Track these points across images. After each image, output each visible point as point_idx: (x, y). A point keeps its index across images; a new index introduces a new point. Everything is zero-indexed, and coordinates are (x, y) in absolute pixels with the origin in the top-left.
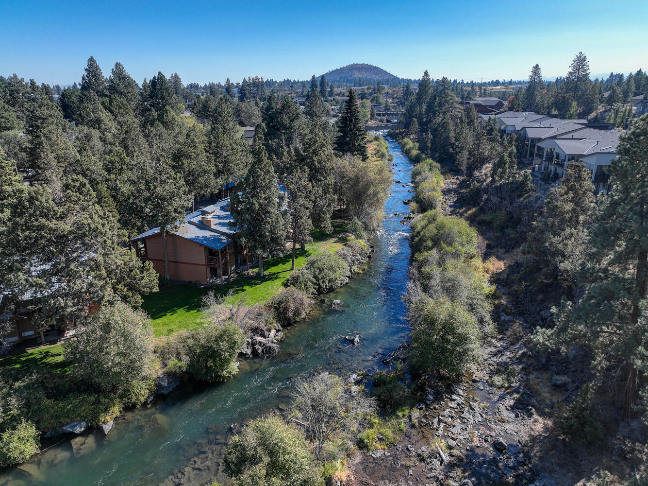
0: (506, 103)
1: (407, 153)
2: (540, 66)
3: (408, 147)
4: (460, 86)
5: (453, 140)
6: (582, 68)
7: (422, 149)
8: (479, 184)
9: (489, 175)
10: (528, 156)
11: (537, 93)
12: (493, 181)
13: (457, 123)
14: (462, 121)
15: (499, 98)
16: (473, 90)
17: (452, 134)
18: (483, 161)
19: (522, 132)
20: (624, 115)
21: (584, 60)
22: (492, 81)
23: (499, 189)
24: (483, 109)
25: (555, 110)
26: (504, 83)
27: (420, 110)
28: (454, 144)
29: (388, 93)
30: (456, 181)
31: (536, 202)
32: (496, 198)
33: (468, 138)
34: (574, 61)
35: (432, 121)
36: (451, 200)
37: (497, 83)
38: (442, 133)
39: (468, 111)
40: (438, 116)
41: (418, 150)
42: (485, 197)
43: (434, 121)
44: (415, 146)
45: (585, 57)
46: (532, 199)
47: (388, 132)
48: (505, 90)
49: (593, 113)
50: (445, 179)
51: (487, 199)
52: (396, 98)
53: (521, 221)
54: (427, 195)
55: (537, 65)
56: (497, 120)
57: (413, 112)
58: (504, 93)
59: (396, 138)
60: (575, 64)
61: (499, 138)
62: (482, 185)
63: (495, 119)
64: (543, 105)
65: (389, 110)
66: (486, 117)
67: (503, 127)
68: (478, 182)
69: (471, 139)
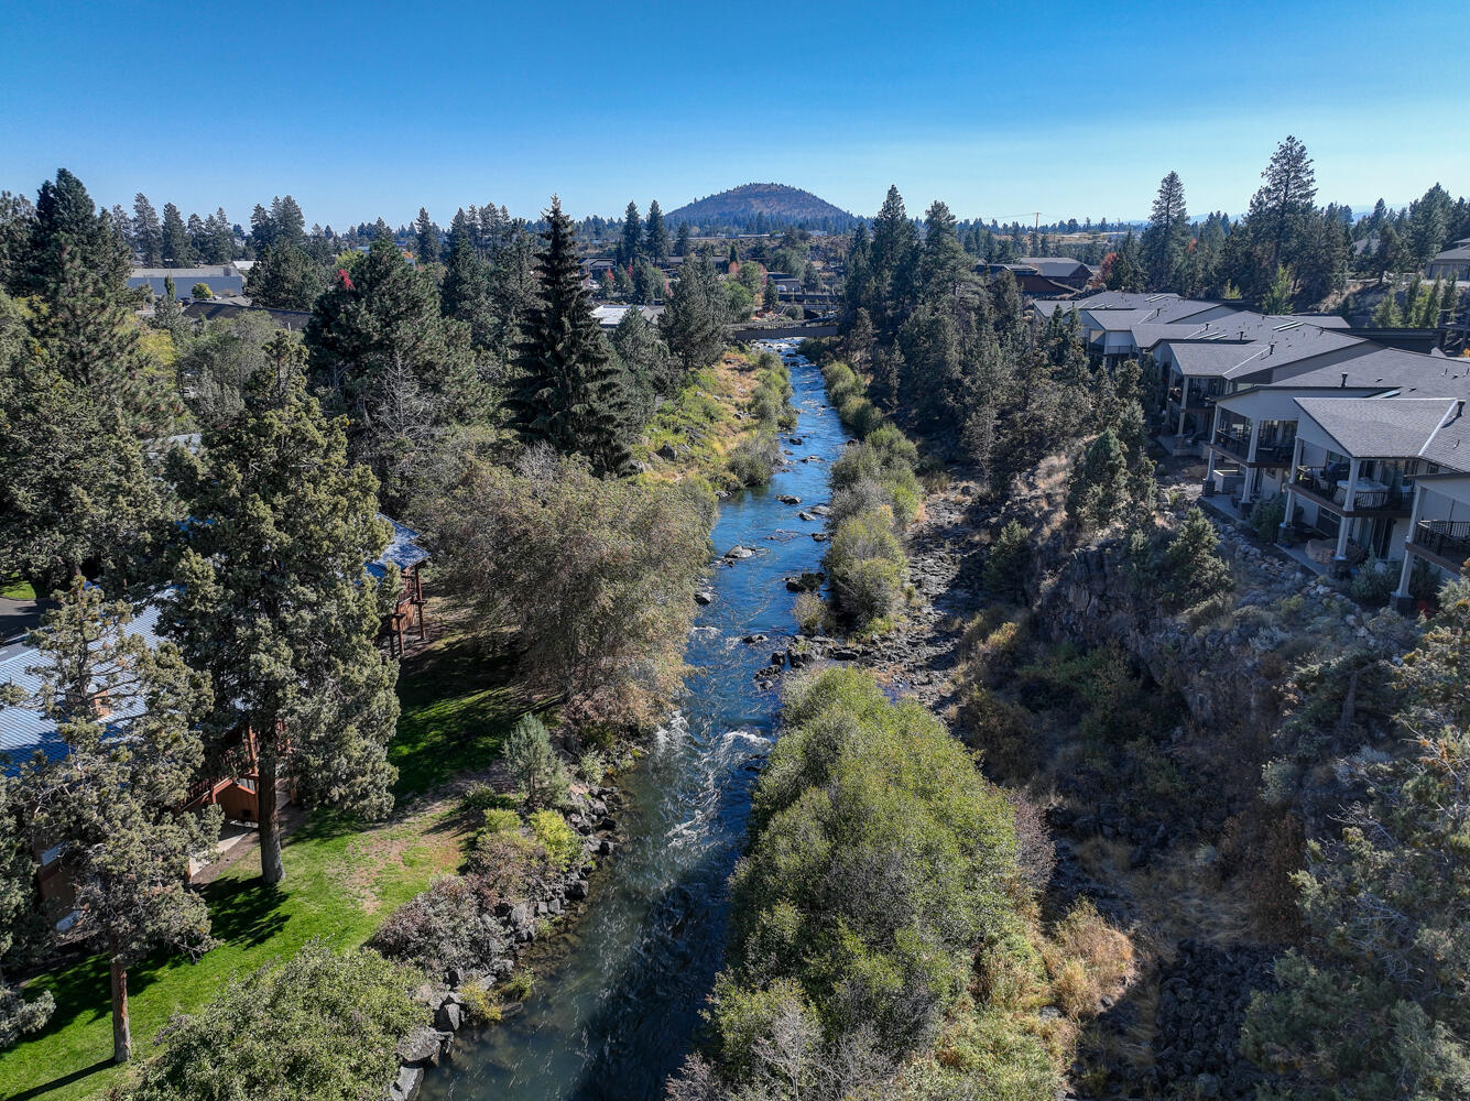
0: (1096, 271)
1: (836, 401)
2: (1181, 179)
3: (840, 385)
4: (984, 233)
5: (957, 372)
6: (1296, 177)
7: (876, 394)
8: (1026, 531)
9: (1059, 499)
10: (1180, 434)
11: (1175, 245)
12: (1075, 524)
13: (968, 323)
14: (981, 320)
15: (1078, 258)
16: (1017, 243)
17: (954, 355)
18: (1040, 443)
19: (1156, 355)
20: (1432, 301)
21: (1300, 156)
22: (1061, 223)
23: (1096, 564)
24: (1039, 286)
25: (1232, 288)
26: (1087, 228)
27: (877, 288)
28: (959, 382)
29: (818, 247)
30: (960, 497)
31: (1243, 641)
32: (1085, 594)
33: (998, 368)
34: (1275, 161)
35: (907, 317)
36: (939, 572)
37: (1072, 227)
38: (928, 351)
39: (998, 291)
40: (923, 303)
41: (865, 395)
42: (1048, 583)
43: (913, 315)
44: (857, 383)
45: (1303, 148)
46: (1224, 626)
47: (802, 344)
48: (1090, 242)
49: (1332, 297)
50: (931, 492)
51: (1056, 595)
52: (834, 259)
53: (1185, 707)
54: (857, 567)
55: (1173, 176)
56: (1079, 316)
57: (861, 293)
58: (1090, 248)
59: (818, 360)
60: (1277, 166)
61: (1085, 370)
62: (1036, 532)
63: (1072, 314)
64: (1193, 276)
65: (813, 287)
66: (1047, 308)
67: (1094, 337)
68: (1024, 524)
69: (1005, 372)
